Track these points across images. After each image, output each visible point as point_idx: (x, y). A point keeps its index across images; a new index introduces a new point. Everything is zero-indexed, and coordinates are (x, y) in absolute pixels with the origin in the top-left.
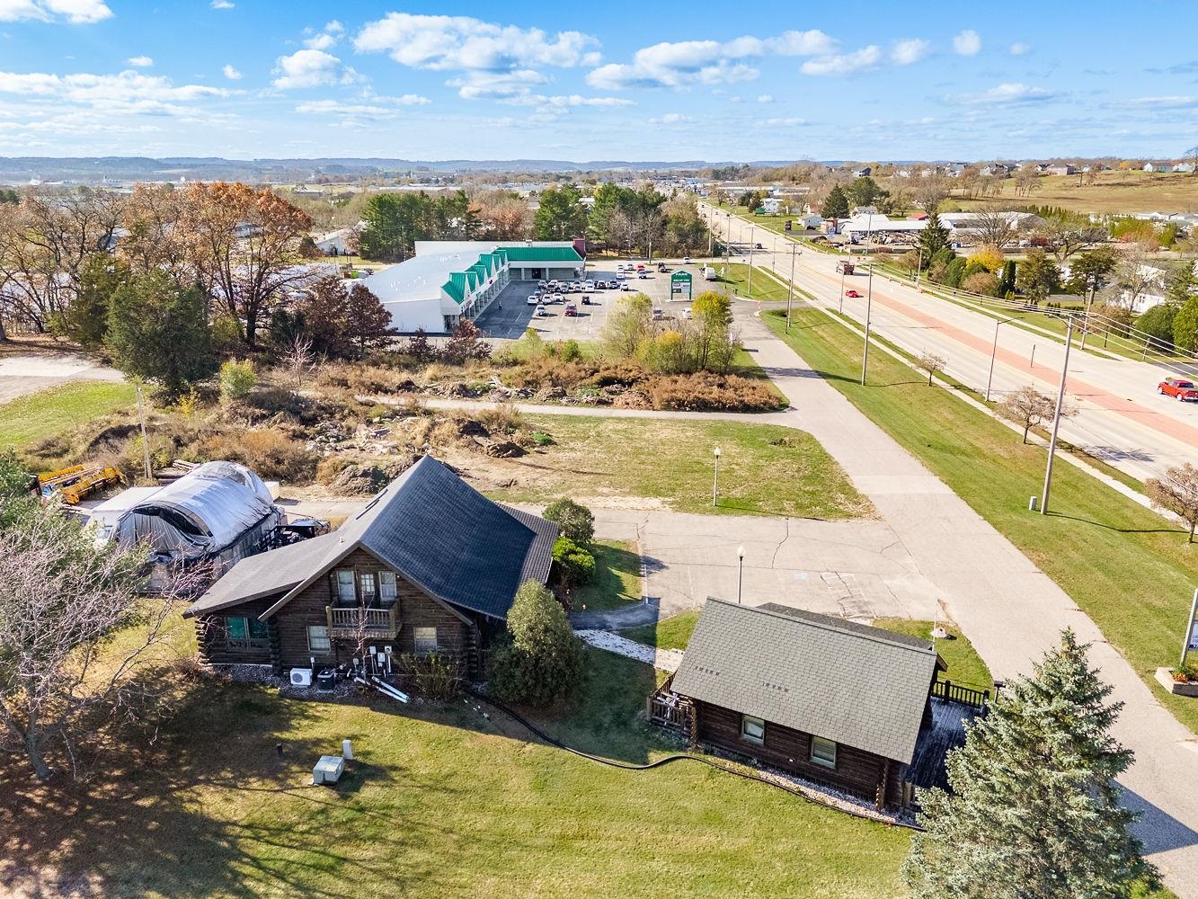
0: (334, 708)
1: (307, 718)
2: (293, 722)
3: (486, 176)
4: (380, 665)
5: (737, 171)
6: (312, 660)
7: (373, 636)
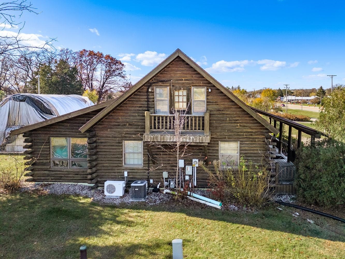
0: (147, 214)
1: (118, 223)
2: (105, 228)
4: (187, 178)
6: (126, 174)
7: (188, 141)
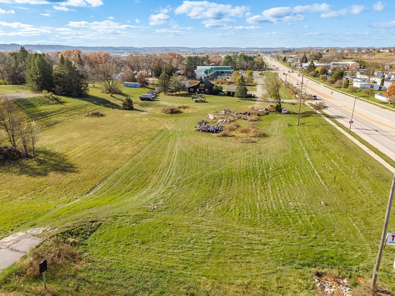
3: (212, 52)
5: (291, 51)
